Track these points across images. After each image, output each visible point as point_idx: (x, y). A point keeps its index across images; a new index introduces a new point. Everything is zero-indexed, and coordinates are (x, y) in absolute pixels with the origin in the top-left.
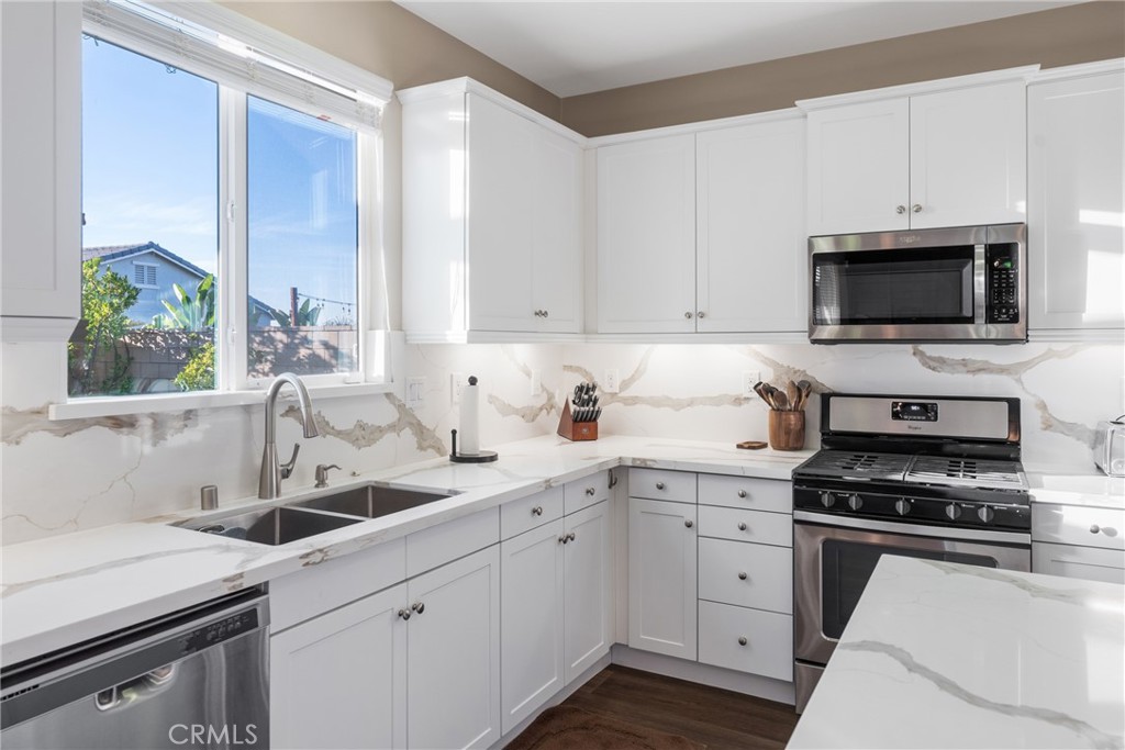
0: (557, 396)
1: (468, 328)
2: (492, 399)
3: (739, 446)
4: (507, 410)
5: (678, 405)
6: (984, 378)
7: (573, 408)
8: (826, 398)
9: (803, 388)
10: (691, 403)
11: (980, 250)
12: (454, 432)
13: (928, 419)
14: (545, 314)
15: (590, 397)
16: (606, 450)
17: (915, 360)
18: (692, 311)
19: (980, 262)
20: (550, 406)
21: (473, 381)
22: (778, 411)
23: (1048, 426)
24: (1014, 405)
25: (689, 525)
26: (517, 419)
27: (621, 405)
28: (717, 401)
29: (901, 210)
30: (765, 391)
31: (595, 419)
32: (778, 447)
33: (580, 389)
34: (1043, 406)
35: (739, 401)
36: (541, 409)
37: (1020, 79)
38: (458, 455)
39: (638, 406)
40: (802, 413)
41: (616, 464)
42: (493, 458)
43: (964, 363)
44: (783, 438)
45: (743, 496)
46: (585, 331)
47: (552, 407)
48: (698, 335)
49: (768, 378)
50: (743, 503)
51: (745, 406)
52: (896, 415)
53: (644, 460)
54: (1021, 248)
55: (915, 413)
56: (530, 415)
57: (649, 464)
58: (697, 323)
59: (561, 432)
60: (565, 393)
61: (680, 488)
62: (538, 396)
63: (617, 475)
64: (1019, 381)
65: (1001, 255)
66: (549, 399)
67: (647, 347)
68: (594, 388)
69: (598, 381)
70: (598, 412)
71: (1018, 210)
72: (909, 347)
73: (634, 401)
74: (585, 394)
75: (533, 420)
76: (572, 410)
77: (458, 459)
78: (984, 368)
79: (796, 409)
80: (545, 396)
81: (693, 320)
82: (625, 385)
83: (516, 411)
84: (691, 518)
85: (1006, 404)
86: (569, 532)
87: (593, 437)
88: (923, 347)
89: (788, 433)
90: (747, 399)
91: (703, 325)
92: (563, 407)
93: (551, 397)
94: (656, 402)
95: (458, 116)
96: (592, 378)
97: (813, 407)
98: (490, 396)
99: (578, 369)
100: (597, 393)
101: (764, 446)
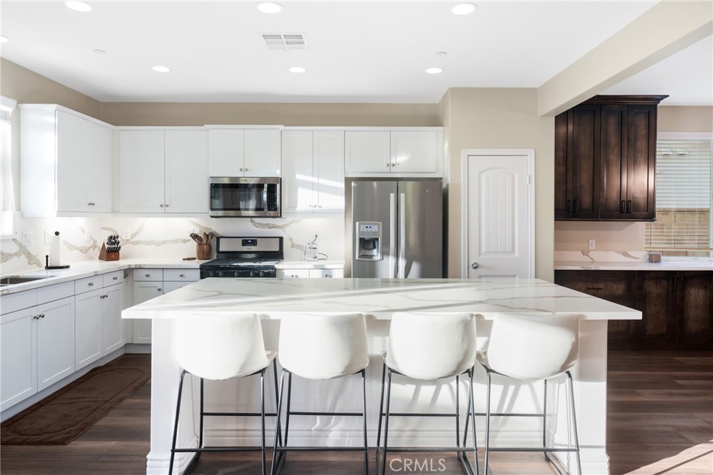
0: (98, 241)
1: (57, 210)
2: (65, 243)
3: (184, 259)
4: (72, 247)
5: (158, 244)
6: (273, 230)
7: (107, 246)
8: (218, 239)
9: (210, 236)
10: (164, 242)
11: (266, 186)
12: (47, 256)
13: (254, 245)
14: (93, 204)
15: (116, 241)
16: (123, 263)
17: (251, 224)
18: (163, 204)
19: (265, 189)
20: (95, 246)
21: (57, 234)
22: (200, 245)
23: (293, 247)
24: (281, 239)
25: (159, 290)
26: (78, 252)
27: (131, 245)
28: (176, 241)
29: (241, 170)
30: (195, 236)
31: (118, 251)
32: (199, 259)
33: (111, 237)
34: (291, 239)
35: (185, 241)
36: (90, 248)
37: (278, 129)
38: (49, 265)
39: (138, 246)
40: (210, 245)
41: (127, 267)
42: (67, 267)
43: (267, 225)
44: (201, 255)
45: (181, 276)
46: (113, 212)
47: (96, 247)
48: (166, 214)
49: (197, 232)
50: (181, 279)
51: (188, 243)
52: (243, 245)
53: (140, 265)
54: (278, 186)
55: (250, 243)
56: (85, 251)
57: (143, 267)
58: (165, 209)
59: (101, 258)
60: (102, 239)
61: (156, 276)
62: (89, 241)
63: (128, 272)
64: (284, 231)
65: (272, 189)
66: (94, 243)
67: (143, 218)
68: (118, 237)
69: (120, 234)
70: (120, 248)
71: (277, 174)
72: (249, 219)
73: (138, 243)
74: (113, 240)
75: (86, 252)
76: (106, 248)
77: (48, 268)
78: (274, 227)
79: (207, 243)
80: (92, 241)
81: (163, 208)
82: (134, 236)
83: (77, 249)
84: (160, 287)
85: (278, 239)
86: (105, 294)
87: (117, 259)
88: (254, 219)
89: (203, 252)
90: (188, 240)
91: (168, 210)
92: (101, 247)
93: (95, 242)
94: (148, 243)
95: (52, 120)
96: (116, 233)
97: (214, 242)
98: (64, 241)
99: (109, 229)
100: (119, 239)
101: (195, 259)
